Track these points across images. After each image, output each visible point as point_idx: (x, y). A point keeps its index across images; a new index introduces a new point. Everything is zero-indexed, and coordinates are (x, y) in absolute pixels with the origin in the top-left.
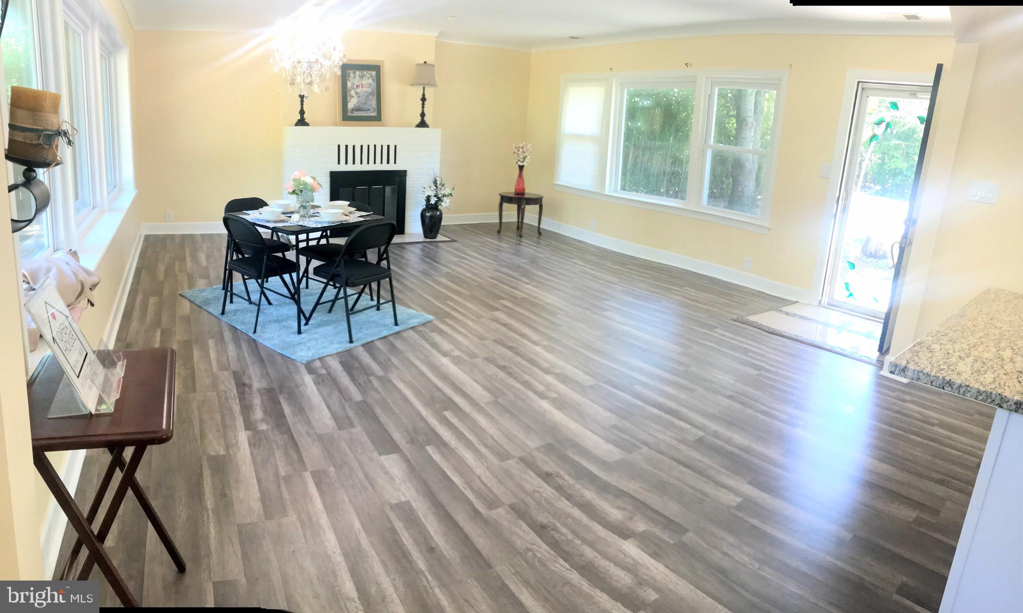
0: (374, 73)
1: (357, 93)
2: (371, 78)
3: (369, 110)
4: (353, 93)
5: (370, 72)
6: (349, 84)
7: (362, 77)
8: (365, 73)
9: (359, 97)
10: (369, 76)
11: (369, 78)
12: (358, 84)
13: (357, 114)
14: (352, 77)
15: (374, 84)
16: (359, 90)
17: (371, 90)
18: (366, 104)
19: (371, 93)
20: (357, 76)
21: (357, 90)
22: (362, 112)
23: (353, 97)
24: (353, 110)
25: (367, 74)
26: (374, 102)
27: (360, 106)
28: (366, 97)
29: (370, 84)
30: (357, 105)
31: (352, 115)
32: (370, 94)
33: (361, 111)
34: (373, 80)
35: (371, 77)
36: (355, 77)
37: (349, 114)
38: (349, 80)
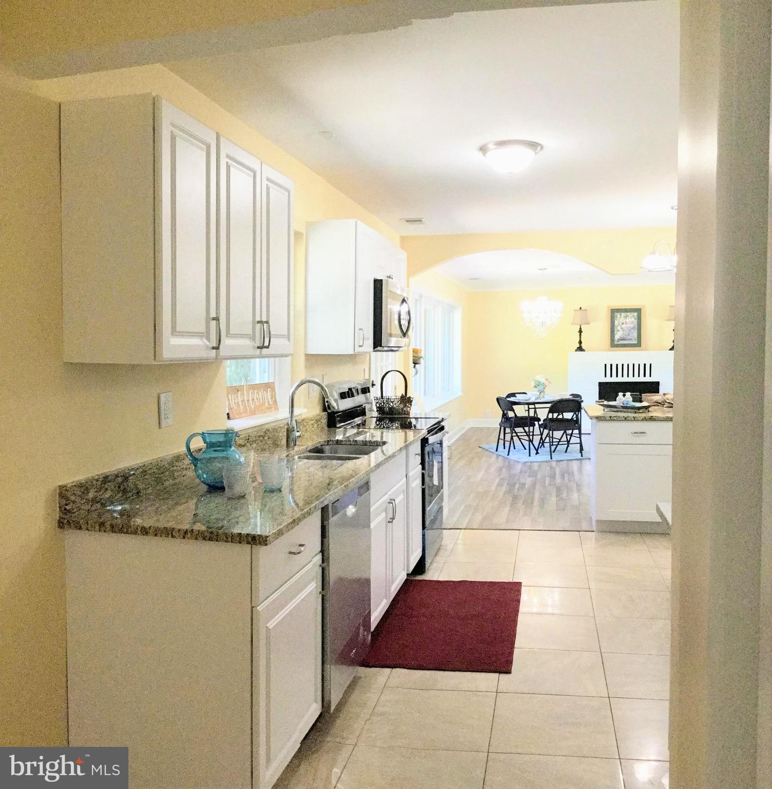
0: (636, 314)
1: (622, 328)
3: (631, 339)
4: (619, 328)
5: (632, 314)
6: (616, 323)
7: (626, 317)
8: (629, 314)
9: (623, 331)
10: (632, 316)
11: (632, 318)
12: (623, 322)
13: (622, 342)
14: (619, 317)
15: (636, 321)
16: (623, 326)
17: (633, 326)
18: (629, 335)
19: (634, 328)
20: (622, 317)
23: (619, 331)
24: (619, 340)
26: (635, 334)
27: (624, 337)
28: (629, 330)
29: (632, 322)
30: (622, 336)
31: (618, 343)
32: (632, 329)
33: (625, 340)
34: (635, 319)
35: (634, 317)
36: (621, 317)
37: (616, 343)
38: (617, 320)
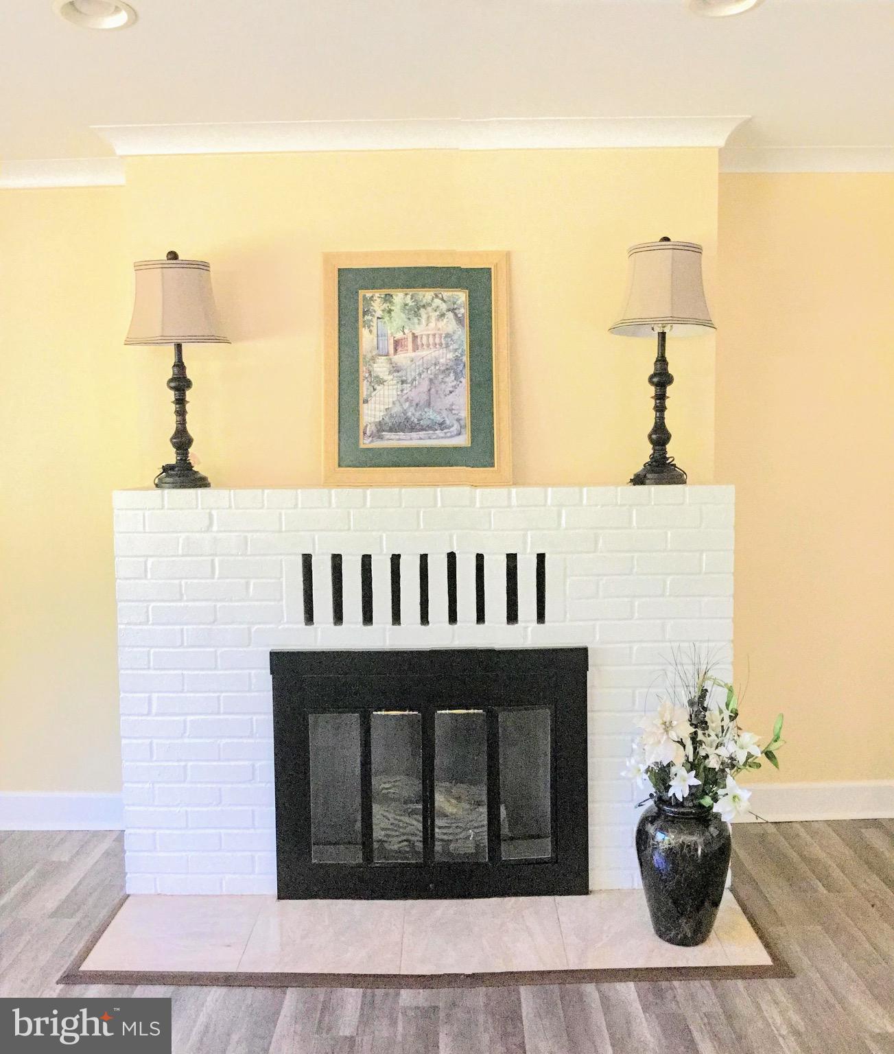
0: (462, 296)
1: (396, 369)
2: (450, 315)
3: (442, 425)
4: (381, 368)
5: (446, 294)
6: (367, 339)
7: (415, 311)
8: (427, 295)
9: (403, 382)
10: (444, 307)
11: (443, 315)
12: (399, 335)
13: (394, 441)
14: (379, 313)
15: (462, 335)
16: (402, 358)
17: (450, 356)
18: (429, 404)
19: (452, 369)
20: (397, 308)
21: (396, 358)
22: (414, 435)
23: (381, 382)
24: (381, 428)
25: (437, 302)
26: (461, 400)
27: (405, 412)
28: (431, 380)
29: (448, 336)
30: (397, 409)
31: (378, 444)
32: (447, 371)
33: (412, 429)
34: (459, 320)
35: (453, 310)
36: (389, 312)
37: (365, 443)
38: (368, 325)
